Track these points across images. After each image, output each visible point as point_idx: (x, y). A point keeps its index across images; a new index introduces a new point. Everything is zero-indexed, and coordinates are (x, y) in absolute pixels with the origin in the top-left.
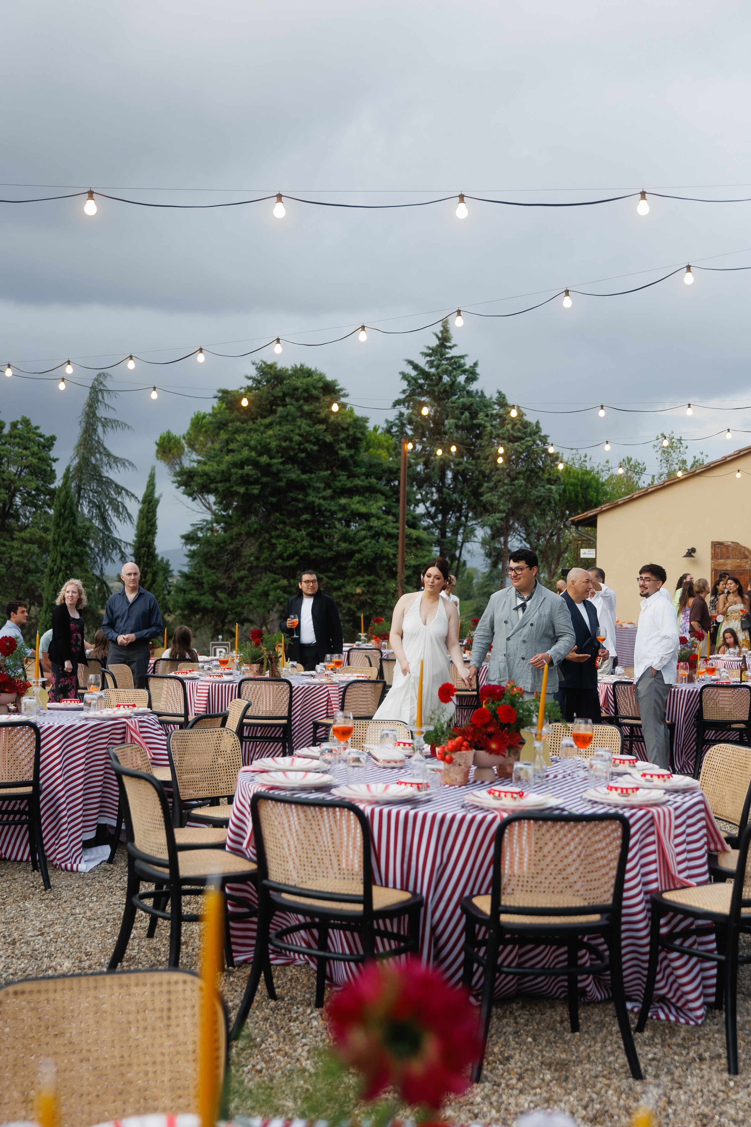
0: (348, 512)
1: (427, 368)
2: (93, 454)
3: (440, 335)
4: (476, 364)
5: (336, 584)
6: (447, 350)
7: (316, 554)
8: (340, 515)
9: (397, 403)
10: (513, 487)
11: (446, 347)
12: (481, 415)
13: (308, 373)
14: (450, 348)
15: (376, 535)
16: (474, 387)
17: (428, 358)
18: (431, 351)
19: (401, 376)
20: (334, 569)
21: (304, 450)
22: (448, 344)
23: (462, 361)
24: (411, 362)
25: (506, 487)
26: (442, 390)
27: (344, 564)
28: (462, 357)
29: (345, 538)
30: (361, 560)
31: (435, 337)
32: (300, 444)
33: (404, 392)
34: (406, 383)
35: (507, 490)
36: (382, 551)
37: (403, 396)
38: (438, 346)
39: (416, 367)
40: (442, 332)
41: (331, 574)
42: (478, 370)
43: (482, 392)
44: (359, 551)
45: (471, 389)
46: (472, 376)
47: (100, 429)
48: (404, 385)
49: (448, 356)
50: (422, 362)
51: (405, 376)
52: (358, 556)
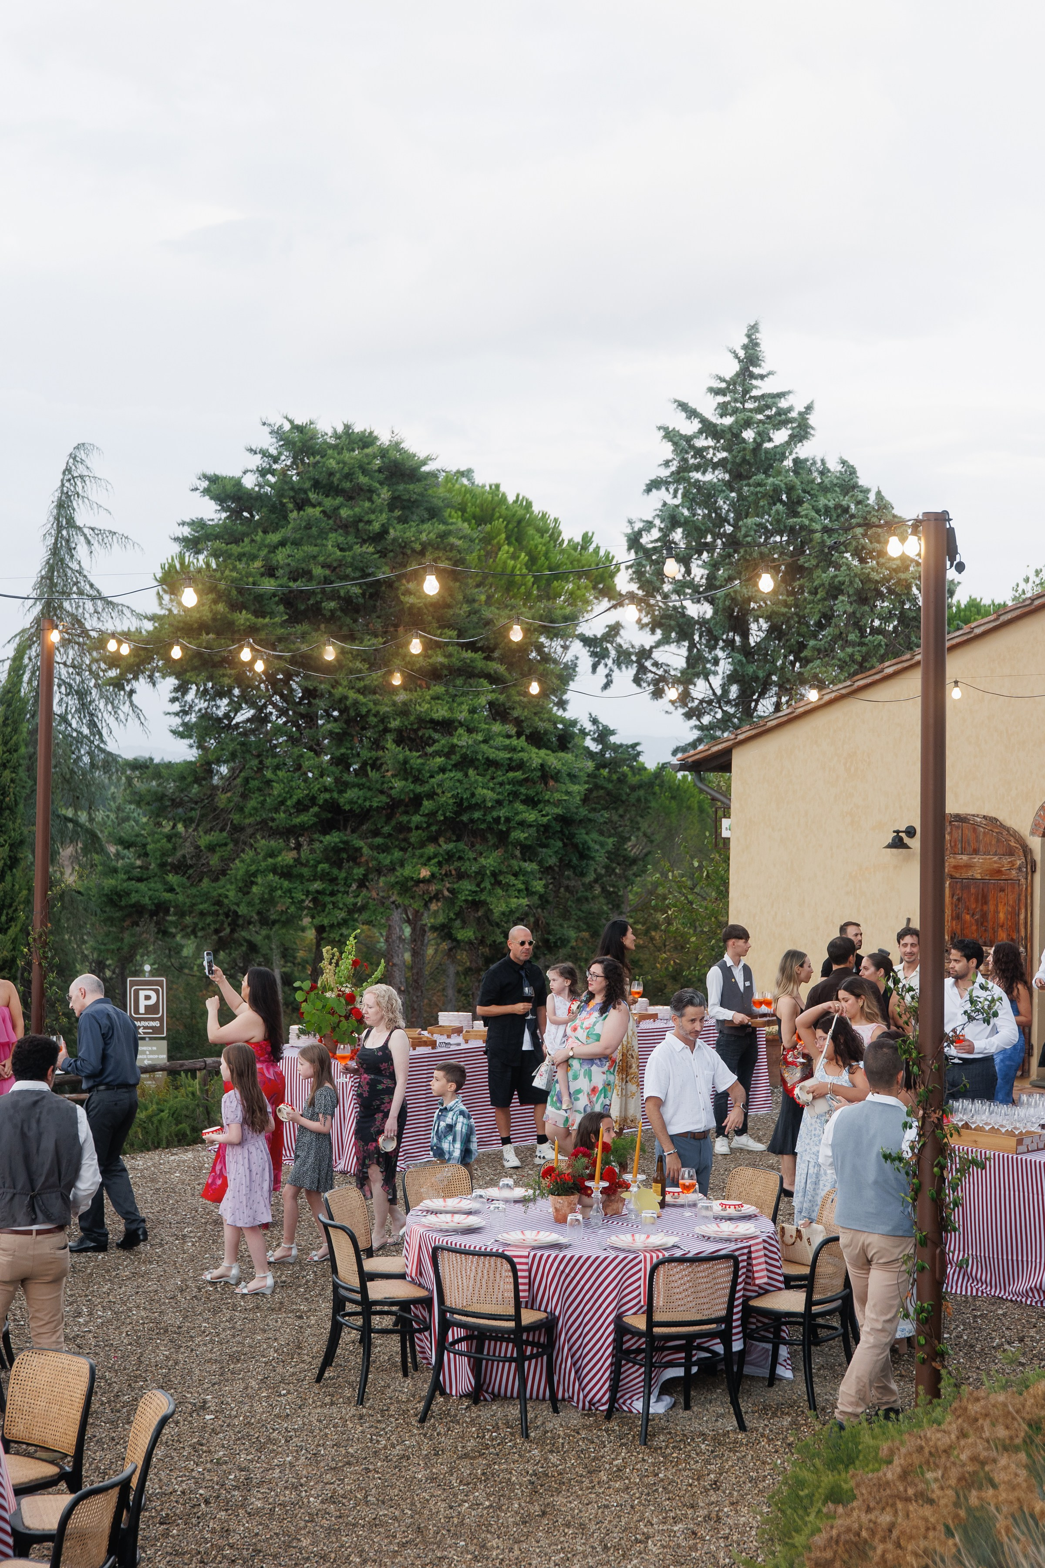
0: (412, 718)
1: (715, 419)
2: (67, 594)
3: (742, 354)
4: (809, 408)
5: (386, 859)
6: (754, 382)
7: (351, 802)
8: (395, 724)
9: (654, 485)
10: (864, 649)
11: (752, 376)
12: (805, 509)
13: (366, 440)
14: (762, 377)
15: (466, 762)
16: (803, 451)
17: (721, 399)
18: (723, 385)
19: (662, 433)
20: (386, 829)
21: (334, 596)
22: (756, 371)
23: (783, 404)
24: (683, 406)
25: (849, 650)
26: (738, 460)
27: (404, 819)
28: (781, 395)
29: (405, 770)
30: (433, 814)
31: (732, 356)
32: (327, 580)
33: (667, 463)
34: (669, 447)
35: (851, 656)
36: (473, 795)
37: (665, 473)
38: (737, 375)
39: (692, 413)
40: (745, 347)
41: (379, 840)
42: (812, 420)
43: (823, 461)
44: (431, 795)
45: (802, 456)
46: (802, 432)
47: (82, 550)
48: (667, 450)
49: (754, 393)
50: (708, 407)
51: (670, 435)
52: (427, 805)
